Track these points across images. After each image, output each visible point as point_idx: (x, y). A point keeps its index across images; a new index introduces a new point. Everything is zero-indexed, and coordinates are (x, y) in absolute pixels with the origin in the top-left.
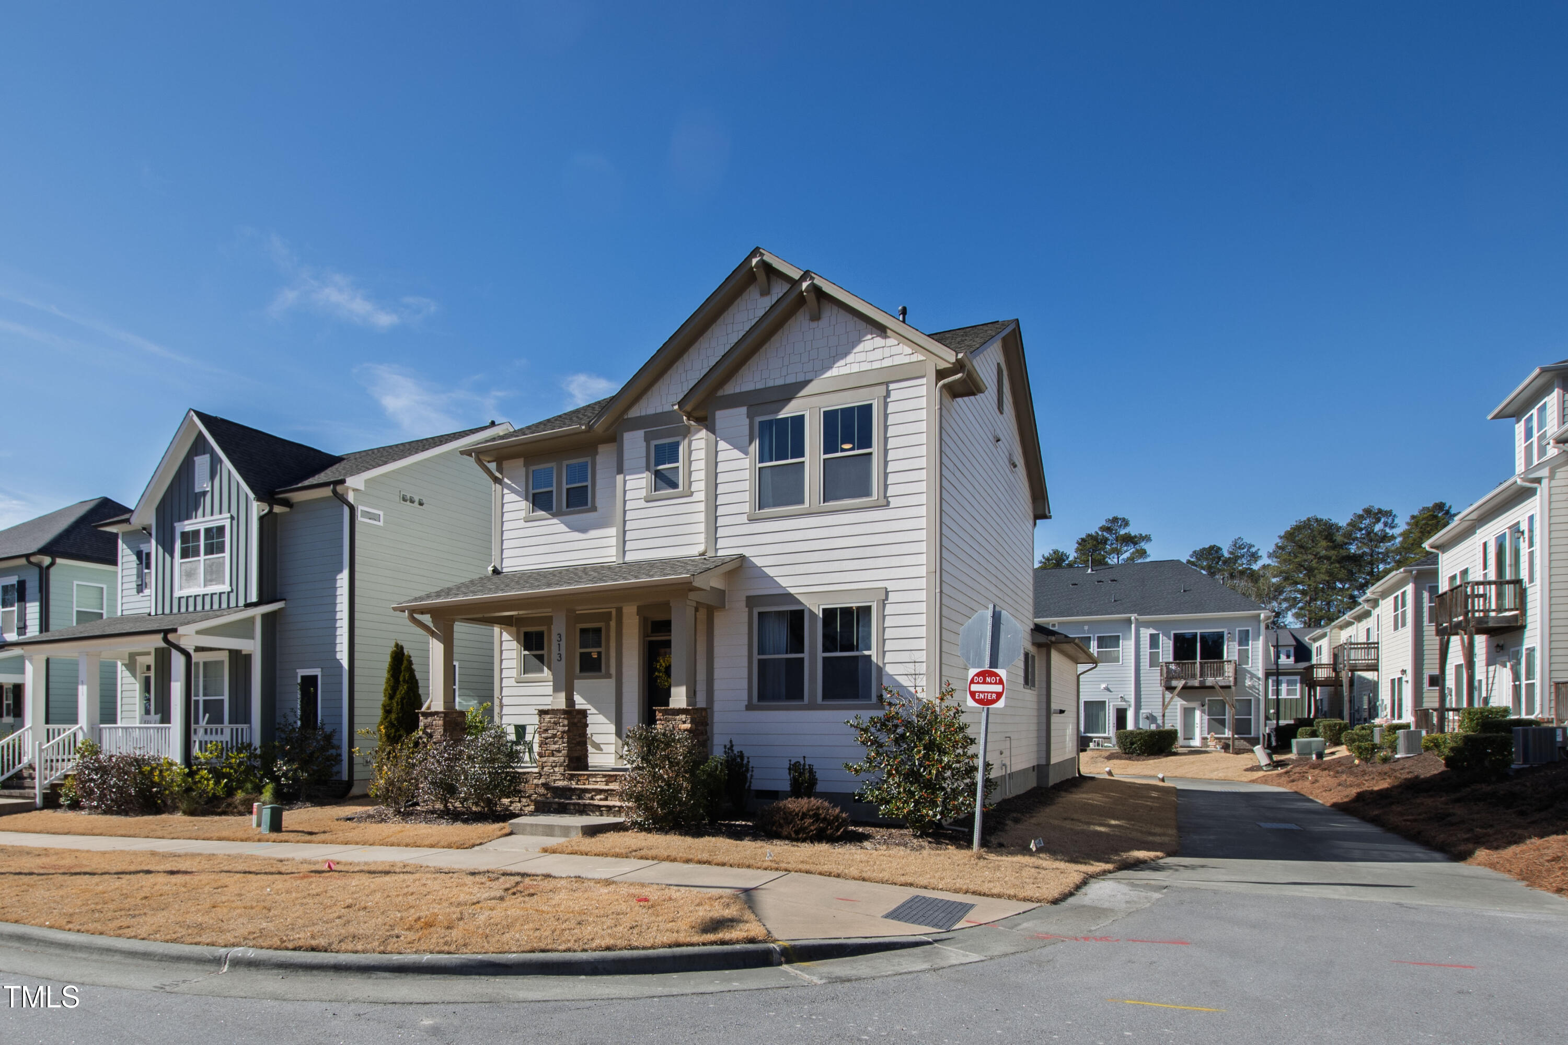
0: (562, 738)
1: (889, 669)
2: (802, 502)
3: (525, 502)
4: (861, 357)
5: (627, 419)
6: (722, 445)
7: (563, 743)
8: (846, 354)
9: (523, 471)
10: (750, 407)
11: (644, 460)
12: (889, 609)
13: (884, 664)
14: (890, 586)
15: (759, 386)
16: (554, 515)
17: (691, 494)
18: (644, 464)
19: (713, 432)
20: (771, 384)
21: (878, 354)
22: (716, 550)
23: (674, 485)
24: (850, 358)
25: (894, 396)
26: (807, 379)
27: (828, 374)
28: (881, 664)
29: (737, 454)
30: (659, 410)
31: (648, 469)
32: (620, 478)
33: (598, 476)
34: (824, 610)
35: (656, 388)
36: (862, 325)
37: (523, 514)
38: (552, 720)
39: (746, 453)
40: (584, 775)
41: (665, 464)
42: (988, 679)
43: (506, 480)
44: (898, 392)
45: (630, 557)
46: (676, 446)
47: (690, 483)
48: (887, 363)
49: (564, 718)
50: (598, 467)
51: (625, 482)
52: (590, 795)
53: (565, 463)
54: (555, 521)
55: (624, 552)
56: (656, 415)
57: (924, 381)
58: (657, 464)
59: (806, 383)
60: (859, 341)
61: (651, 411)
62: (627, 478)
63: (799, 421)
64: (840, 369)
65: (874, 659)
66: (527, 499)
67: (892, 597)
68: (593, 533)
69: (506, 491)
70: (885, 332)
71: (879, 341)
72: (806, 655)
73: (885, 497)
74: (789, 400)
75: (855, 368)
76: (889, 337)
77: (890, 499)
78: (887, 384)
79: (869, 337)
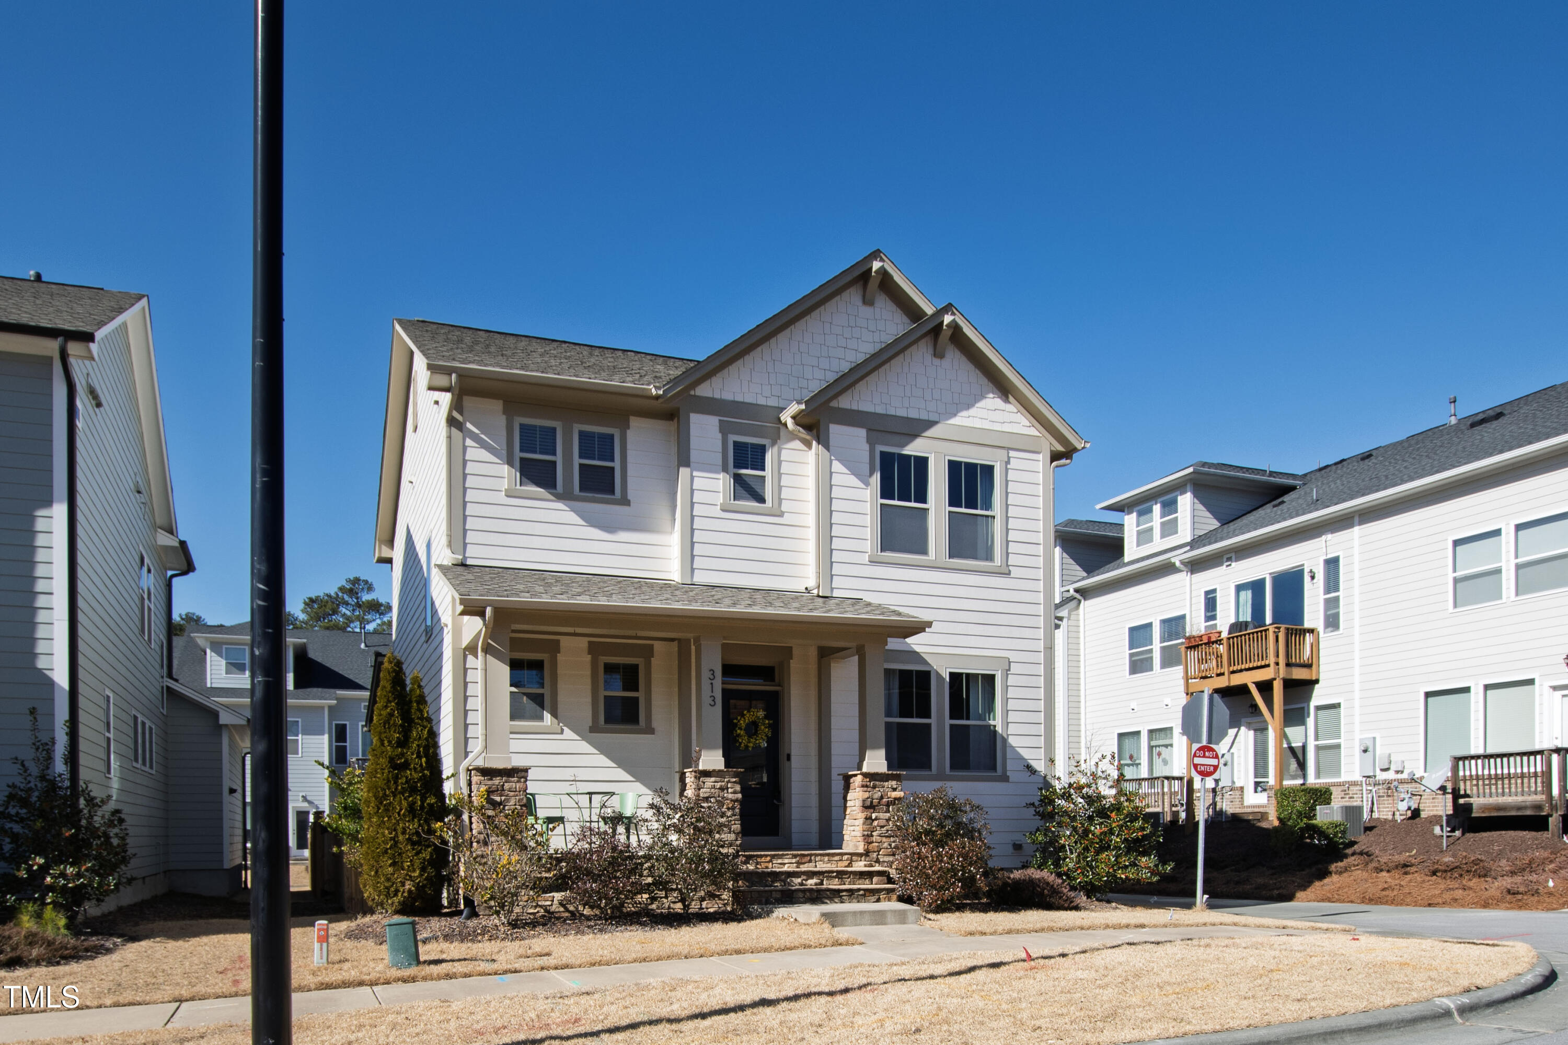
0: (733, 808)
1: (1012, 741)
2: (924, 552)
3: (506, 466)
4: (983, 414)
5: (695, 396)
6: (837, 466)
7: (734, 815)
8: (969, 406)
9: (502, 421)
10: (869, 430)
11: (720, 456)
12: (1011, 680)
13: (1008, 735)
14: (1013, 656)
15: (880, 410)
16: (560, 497)
17: (781, 515)
18: (720, 462)
19: (827, 447)
20: (892, 412)
21: (998, 416)
22: (832, 589)
23: (762, 500)
24: (972, 411)
25: (1014, 464)
26: (931, 419)
27: (952, 421)
28: (1005, 736)
29: (854, 481)
30: (739, 398)
31: (725, 469)
32: (684, 472)
33: (630, 459)
34: (951, 674)
35: (733, 368)
36: (984, 381)
37: (505, 484)
38: (718, 785)
39: (867, 484)
40: (766, 856)
41: (747, 468)
42: (1207, 754)
43: (469, 425)
44: (1018, 461)
45: (699, 578)
46: (762, 450)
47: (780, 500)
48: (1007, 428)
49: (734, 782)
50: (629, 446)
51: (692, 478)
52: (799, 880)
53: (577, 428)
54: (560, 505)
55: (693, 570)
56: (734, 402)
57: (1040, 457)
58: (738, 465)
59: (931, 424)
60: (983, 397)
61: (728, 396)
62: (695, 474)
63: (922, 463)
64: (963, 419)
65: (999, 729)
66: (510, 463)
67: (1014, 668)
68: (623, 536)
69: (469, 442)
70: (1007, 397)
71: (998, 402)
72: (933, 721)
73: (1008, 566)
74: (915, 436)
75: (978, 424)
76: (1010, 403)
77: (1011, 568)
78: (1009, 449)
79: (991, 395)
